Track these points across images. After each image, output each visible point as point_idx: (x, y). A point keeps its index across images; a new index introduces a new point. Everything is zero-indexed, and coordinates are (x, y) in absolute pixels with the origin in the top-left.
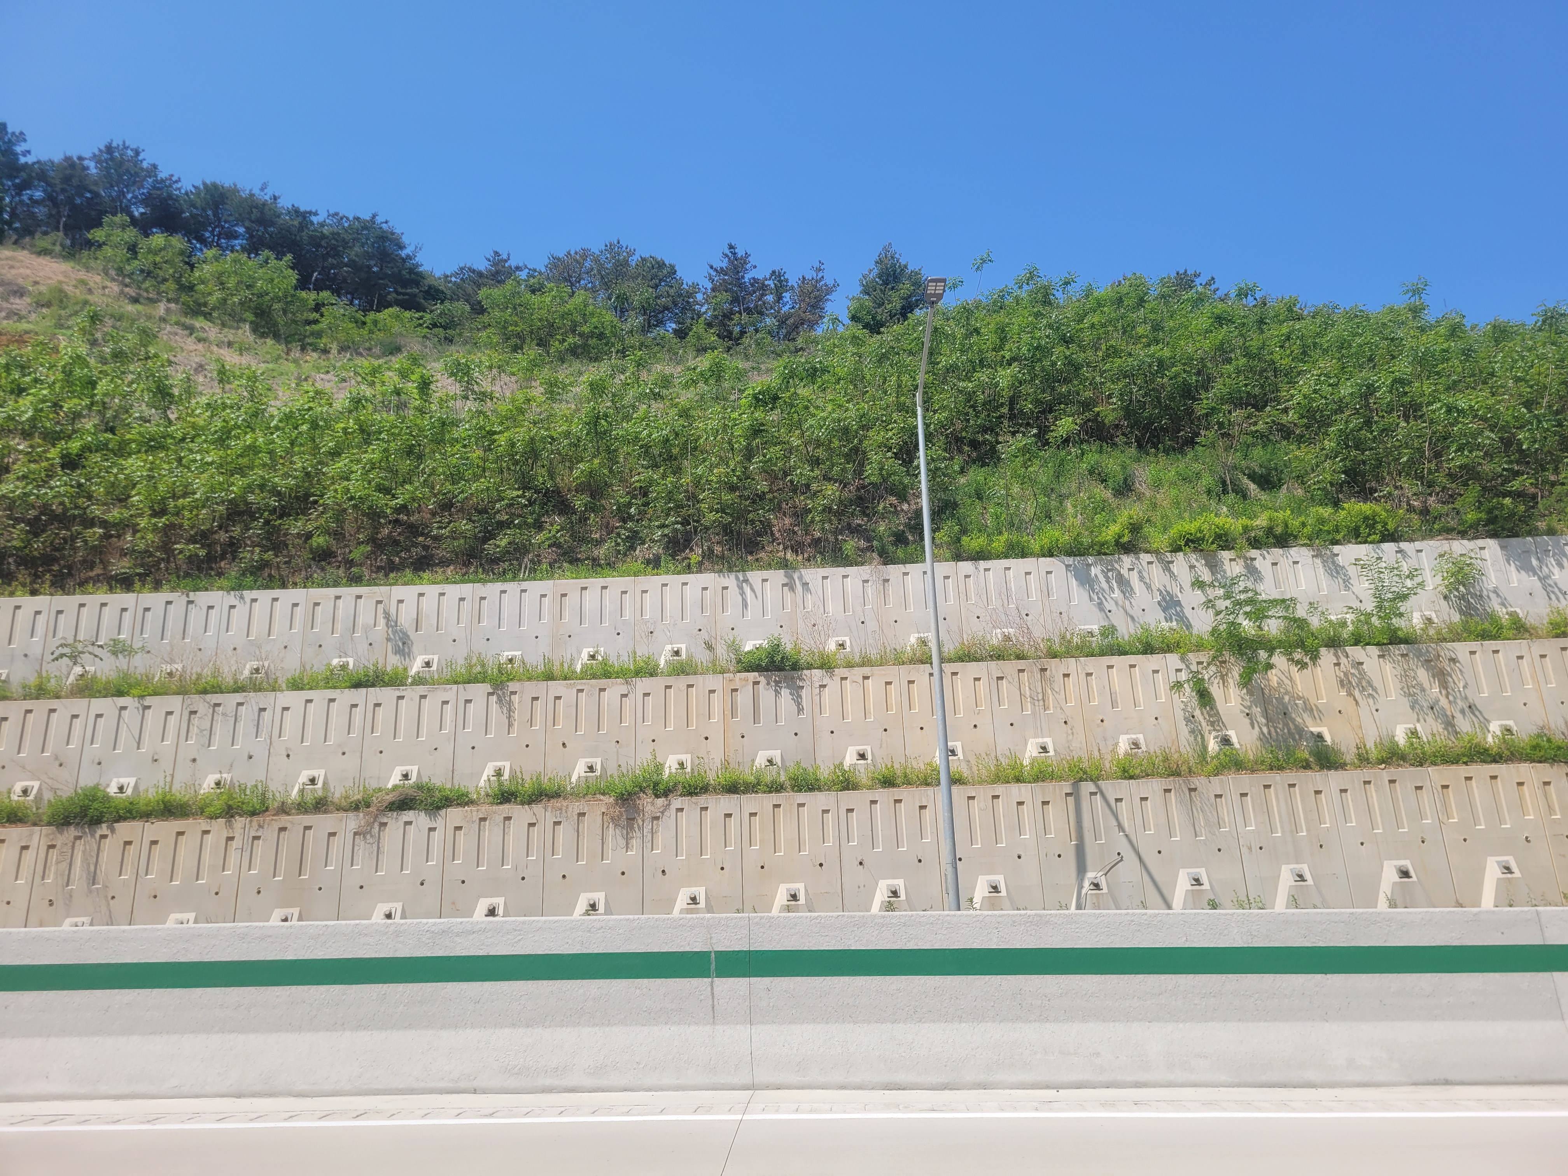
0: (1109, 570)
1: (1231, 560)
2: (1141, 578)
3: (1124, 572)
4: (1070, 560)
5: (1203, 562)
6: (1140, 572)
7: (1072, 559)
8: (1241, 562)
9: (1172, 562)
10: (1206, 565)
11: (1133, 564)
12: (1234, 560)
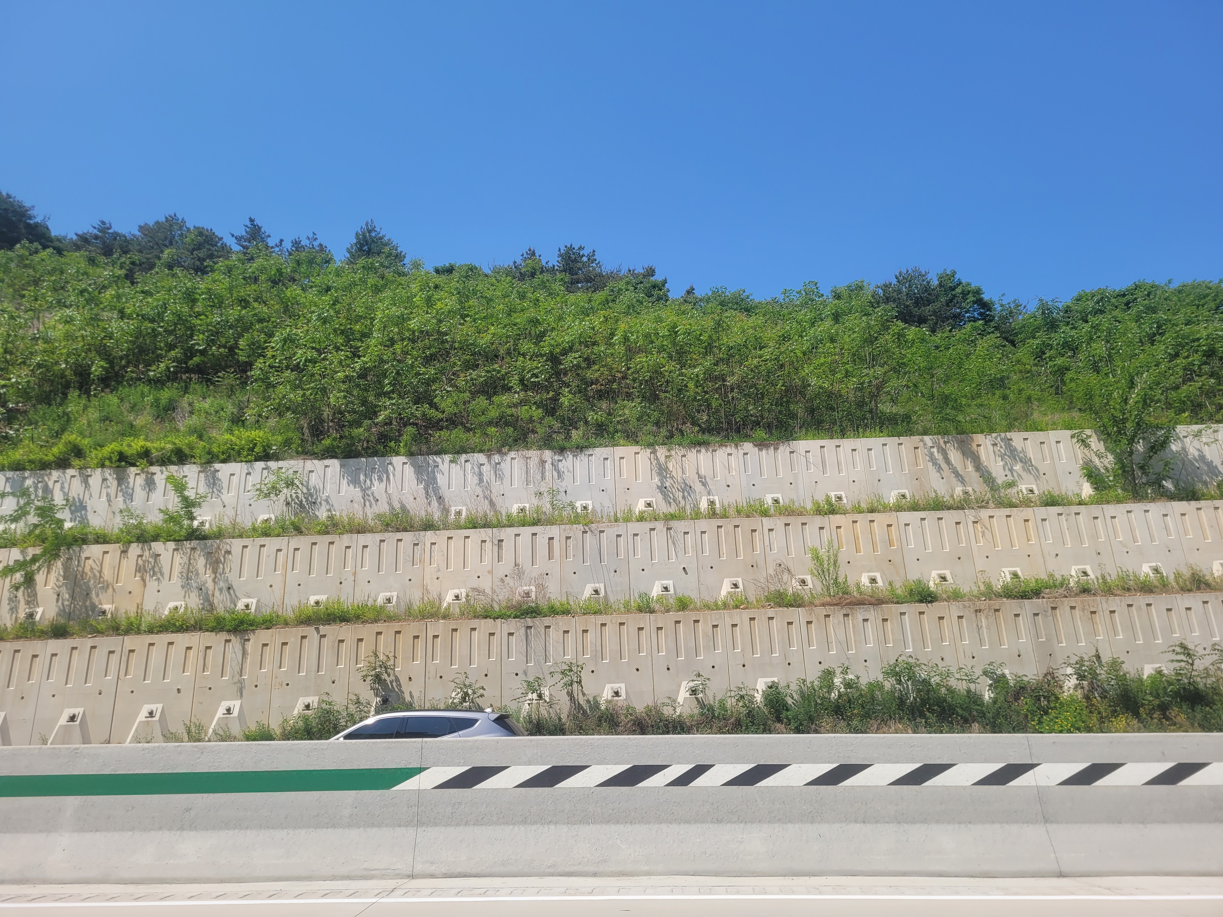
0: (39, 482)
1: (136, 474)
2: (62, 488)
3: (50, 484)
4: (10, 474)
5: (115, 476)
6: (63, 483)
7: (12, 473)
8: (143, 476)
9: (90, 476)
10: (116, 479)
11: (59, 477)
12: (139, 474)
